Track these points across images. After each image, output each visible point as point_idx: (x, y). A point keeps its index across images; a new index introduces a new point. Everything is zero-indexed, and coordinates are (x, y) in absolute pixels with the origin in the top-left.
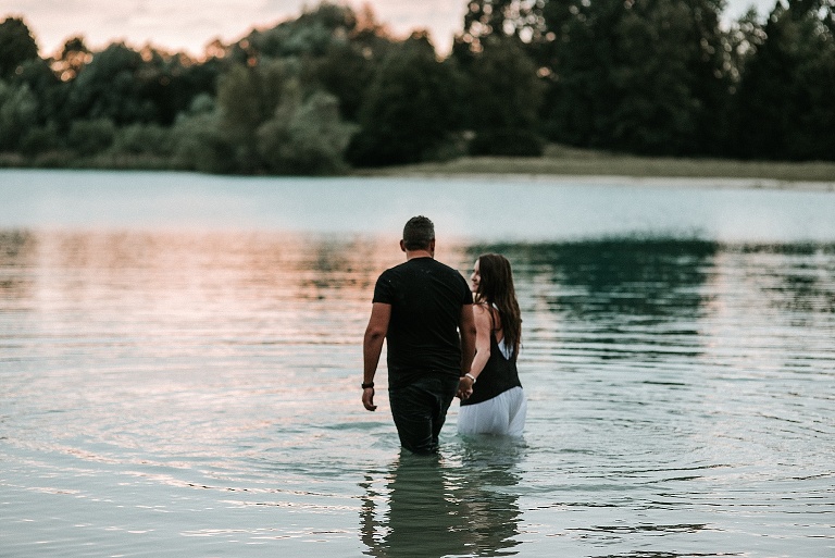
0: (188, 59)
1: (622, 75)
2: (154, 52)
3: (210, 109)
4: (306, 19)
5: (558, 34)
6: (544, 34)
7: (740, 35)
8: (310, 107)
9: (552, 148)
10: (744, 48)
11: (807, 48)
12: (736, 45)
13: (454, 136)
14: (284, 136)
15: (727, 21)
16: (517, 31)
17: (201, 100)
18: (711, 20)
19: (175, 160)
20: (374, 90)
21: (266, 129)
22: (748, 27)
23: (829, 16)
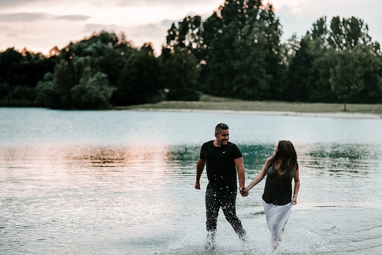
0: (43, 56)
1: (237, 64)
2: (27, 53)
3: (51, 79)
4: (94, 38)
5: (208, 45)
6: (202, 45)
7: (289, 46)
8: (95, 79)
9: (204, 97)
10: (290, 52)
11: (318, 52)
12: (287, 51)
13: (160, 91)
14: (83, 91)
15: (283, 40)
16: (191, 44)
17: (47, 75)
18: (277, 39)
19: (35, 102)
20: (124, 71)
21: (75, 88)
22: (293, 43)
23: (330, 38)
